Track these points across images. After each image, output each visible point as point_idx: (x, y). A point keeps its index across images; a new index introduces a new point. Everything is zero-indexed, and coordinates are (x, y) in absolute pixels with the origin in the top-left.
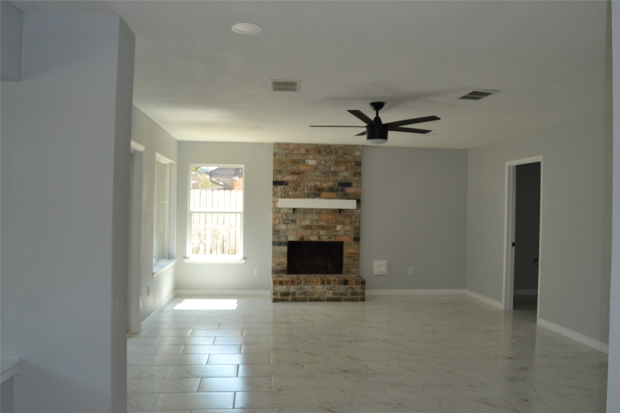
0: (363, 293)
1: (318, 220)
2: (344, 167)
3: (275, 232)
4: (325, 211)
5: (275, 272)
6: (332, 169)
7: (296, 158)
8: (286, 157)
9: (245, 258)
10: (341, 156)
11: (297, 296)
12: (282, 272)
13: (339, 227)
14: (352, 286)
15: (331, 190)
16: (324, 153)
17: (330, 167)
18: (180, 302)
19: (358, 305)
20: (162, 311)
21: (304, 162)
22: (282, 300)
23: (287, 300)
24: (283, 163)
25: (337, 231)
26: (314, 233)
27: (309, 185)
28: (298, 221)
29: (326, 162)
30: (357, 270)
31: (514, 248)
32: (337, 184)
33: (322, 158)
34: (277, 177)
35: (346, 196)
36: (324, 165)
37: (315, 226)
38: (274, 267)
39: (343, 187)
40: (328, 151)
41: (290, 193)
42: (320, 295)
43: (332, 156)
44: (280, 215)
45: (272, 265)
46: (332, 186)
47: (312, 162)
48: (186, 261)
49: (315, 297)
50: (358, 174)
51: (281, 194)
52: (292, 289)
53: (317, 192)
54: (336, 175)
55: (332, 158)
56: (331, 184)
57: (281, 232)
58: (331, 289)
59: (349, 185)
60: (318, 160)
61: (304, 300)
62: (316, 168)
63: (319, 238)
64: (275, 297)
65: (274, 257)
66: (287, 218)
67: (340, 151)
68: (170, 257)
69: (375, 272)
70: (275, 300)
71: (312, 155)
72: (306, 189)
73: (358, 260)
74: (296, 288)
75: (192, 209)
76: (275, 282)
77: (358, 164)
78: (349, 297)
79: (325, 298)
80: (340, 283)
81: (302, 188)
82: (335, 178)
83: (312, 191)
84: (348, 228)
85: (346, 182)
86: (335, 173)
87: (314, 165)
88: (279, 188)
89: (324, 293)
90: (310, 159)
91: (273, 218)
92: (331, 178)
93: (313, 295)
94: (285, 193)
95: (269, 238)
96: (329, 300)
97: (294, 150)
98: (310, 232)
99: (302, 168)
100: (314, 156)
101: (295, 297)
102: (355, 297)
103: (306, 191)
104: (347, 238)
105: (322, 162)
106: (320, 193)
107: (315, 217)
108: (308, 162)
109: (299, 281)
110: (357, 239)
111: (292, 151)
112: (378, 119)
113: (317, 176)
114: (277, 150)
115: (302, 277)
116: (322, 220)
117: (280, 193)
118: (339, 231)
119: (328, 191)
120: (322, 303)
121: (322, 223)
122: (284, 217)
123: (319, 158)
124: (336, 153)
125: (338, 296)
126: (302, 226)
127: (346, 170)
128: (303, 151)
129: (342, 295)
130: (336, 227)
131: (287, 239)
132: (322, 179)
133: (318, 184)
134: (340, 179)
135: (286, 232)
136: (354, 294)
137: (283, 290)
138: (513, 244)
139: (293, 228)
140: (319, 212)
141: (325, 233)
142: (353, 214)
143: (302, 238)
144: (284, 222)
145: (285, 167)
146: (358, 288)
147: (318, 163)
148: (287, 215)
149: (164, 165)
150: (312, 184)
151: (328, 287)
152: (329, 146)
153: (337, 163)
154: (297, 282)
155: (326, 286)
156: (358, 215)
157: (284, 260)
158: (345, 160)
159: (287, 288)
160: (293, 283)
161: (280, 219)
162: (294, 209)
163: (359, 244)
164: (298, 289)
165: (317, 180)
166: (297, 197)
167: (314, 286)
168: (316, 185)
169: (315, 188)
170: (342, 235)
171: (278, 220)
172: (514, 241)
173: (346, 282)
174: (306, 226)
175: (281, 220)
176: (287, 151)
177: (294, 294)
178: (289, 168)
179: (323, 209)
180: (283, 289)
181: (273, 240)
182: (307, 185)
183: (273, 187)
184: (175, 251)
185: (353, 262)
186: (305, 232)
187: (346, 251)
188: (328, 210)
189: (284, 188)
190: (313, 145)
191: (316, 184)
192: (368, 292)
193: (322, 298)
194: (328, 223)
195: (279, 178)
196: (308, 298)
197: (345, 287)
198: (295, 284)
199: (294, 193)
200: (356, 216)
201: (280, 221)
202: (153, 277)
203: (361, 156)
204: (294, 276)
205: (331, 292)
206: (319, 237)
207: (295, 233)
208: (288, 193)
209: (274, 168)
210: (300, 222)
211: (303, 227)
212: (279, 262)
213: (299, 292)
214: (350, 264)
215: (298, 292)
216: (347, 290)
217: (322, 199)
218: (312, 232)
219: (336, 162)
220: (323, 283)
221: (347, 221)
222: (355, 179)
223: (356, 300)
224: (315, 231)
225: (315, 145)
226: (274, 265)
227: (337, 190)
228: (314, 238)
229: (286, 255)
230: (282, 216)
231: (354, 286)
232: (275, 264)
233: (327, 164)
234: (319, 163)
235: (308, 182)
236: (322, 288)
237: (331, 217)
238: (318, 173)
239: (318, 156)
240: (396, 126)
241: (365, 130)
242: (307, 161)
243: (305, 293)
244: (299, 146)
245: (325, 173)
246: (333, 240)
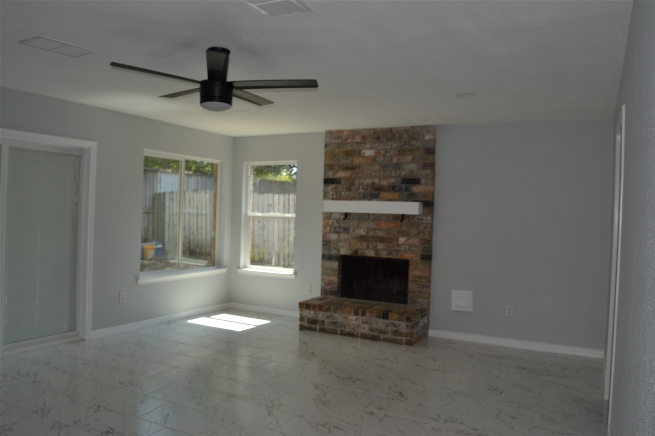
0: (409, 335)
1: (375, 229)
2: (410, 157)
3: (325, 243)
4: (384, 217)
5: (324, 292)
6: (395, 160)
7: (350, 148)
8: (339, 148)
9: (295, 273)
10: (405, 142)
11: (326, 326)
12: (332, 293)
13: (402, 240)
14: (394, 322)
15: (393, 188)
16: (384, 140)
17: (391, 157)
21: (360, 153)
22: (310, 329)
23: (315, 330)
24: (335, 156)
25: (399, 245)
26: (370, 247)
27: (365, 183)
28: (351, 230)
29: (387, 152)
30: (426, 301)
32: (400, 182)
33: (381, 146)
34: (328, 174)
35: (411, 197)
36: (384, 156)
37: (372, 237)
38: (323, 287)
39: (408, 185)
40: (389, 137)
41: (343, 193)
42: (353, 329)
43: (395, 142)
44: (331, 221)
45: (321, 284)
46: (393, 183)
47: (369, 153)
48: (239, 271)
49: (347, 330)
50: (432, 166)
51: (333, 195)
52: (321, 316)
53: (374, 192)
54: (399, 169)
55: (394, 145)
56: (392, 181)
57: (331, 242)
58: (367, 323)
59: (416, 181)
60: (376, 149)
61: (333, 332)
62: (373, 160)
63: (376, 254)
64: (302, 323)
65: (323, 274)
66: (338, 225)
67: (405, 136)
69: (454, 308)
71: (370, 143)
72: (361, 188)
73: (428, 287)
74: (325, 316)
76: (301, 305)
77: (431, 151)
78: (389, 336)
79: (359, 333)
80: (379, 316)
81: (357, 187)
82: (398, 172)
83: (368, 191)
84: (414, 241)
85: (412, 177)
86: (398, 166)
87: (371, 156)
88: (331, 187)
89: (358, 326)
90: (367, 149)
91: (323, 225)
92: (393, 172)
93: (345, 328)
94: (337, 194)
95: (319, 250)
96: (365, 337)
97: (348, 138)
98: (365, 244)
99: (357, 160)
100: (371, 145)
101: (323, 327)
102: (399, 338)
103: (361, 190)
104: (413, 255)
105: (382, 152)
106: (378, 194)
107: (372, 225)
108: (364, 153)
109: (328, 307)
110: (427, 257)
111: (346, 140)
113: (375, 171)
114: (329, 140)
116: (380, 229)
117: (331, 193)
118: (403, 244)
119: (389, 191)
120: (355, 339)
121: (381, 234)
122: (336, 224)
123: (378, 146)
124: (400, 138)
125: (376, 334)
126: (356, 236)
127: (413, 161)
128: (358, 139)
129: (381, 332)
130: (397, 239)
131: (338, 253)
132: (382, 175)
133: (376, 181)
134: (404, 173)
135: (337, 243)
136: (397, 333)
137: (311, 316)
139: (345, 239)
140: (377, 218)
141: (384, 247)
142: (420, 221)
143: (356, 252)
144: (335, 230)
145: (337, 161)
146: (402, 326)
147: (376, 153)
148: (339, 221)
150: (369, 181)
151: (363, 319)
152: (391, 130)
153: (401, 152)
154: (325, 307)
155: (361, 318)
156: (427, 224)
157: (335, 279)
158: (411, 147)
159: (315, 313)
161: (331, 227)
162: (346, 215)
163: (430, 264)
164: (328, 317)
165: (375, 177)
166: (351, 199)
167: (346, 315)
168: (374, 183)
169: (372, 187)
170: (405, 251)
171: (329, 228)
173: (385, 315)
174: (361, 236)
175: (332, 228)
176: (340, 141)
177: (323, 322)
178: (342, 162)
179: (382, 215)
180: (310, 314)
181: (323, 252)
182: (363, 183)
183: (324, 186)
185: (419, 289)
186: (359, 244)
187: (414, 272)
188: (387, 216)
189: (336, 188)
190: (370, 130)
191: (373, 182)
193: (356, 333)
194: (388, 233)
195: (331, 175)
196: (339, 330)
197: (385, 323)
198: (323, 311)
199: (347, 193)
200: (425, 225)
201: (330, 230)
202: (137, 283)
203: (434, 141)
205: (367, 326)
206: (377, 252)
207: (347, 245)
208: (340, 194)
209: (325, 163)
210: (354, 231)
211: (357, 237)
212: (329, 280)
213: (329, 320)
214: (415, 292)
215: (327, 321)
216: (387, 326)
217: (381, 201)
218: (368, 245)
219: (399, 151)
220: (356, 314)
221: (413, 232)
222: (424, 173)
223: (399, 343)
224: (372, 244)
225: (373, 131)
226: (323, 284)
227: (400, 189)
228: (370, 253)
229: (337, 272)
230: (333, 223)
231: (397, 323)
232: (325, 283)
233: (388, 154)
234: (378, 154)
235: (363, 179)
236: (356, 320)
237: (392, 225)
238: (376, 167)
239: (377, 145)
242: (363, 151)
243: (335, 323)
244: (353, 133)
245: (385, 166)
246: (394, 256)
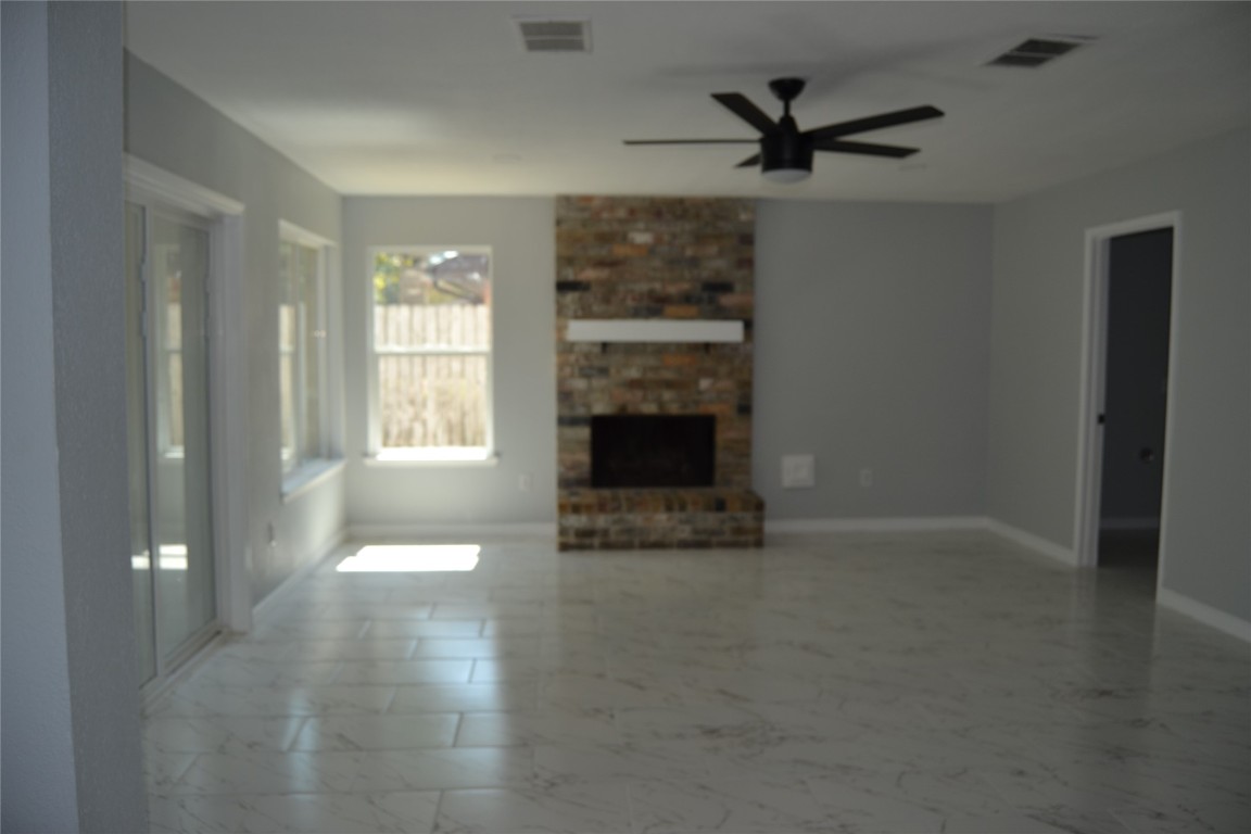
0: (759, 530)
1: (657, 368)
2: (716, 248)
3: (563, 397)
4: (673, 348)
5: (565, 483)
6: (689, 252)
7: (607, 229)
8: (584, 226)
9: (497, 454)
10: (707, 223)
11: (613, 537)
12: (580, 482)
13: (704, 383)
14: (734, 514)
15: (687, 299)
16: (670, 217)
17: (683, 248)
18: (353, 553)
19: (749, 557)
20: (311, 575)
21: (625, 238)
22: (581, 547)
23: (590, 547)
24: (577, 241)
25: (700, 393)
26: (649, 398)
27: (637, 290)
28: (613, 371)
29: (674, 237)
30: (746, 477)
31: (1101, 428)
32: (700, 287)
33: (664, 228)
34: (564, 273)
35: (720, 314)
36: (670, 244)
37: (651, 381)
38: (563, 473)
39: (713, 293)
40: (678, 213)
41: (595, 307)
42: (664, 535)
43: (689, 222)
44: (572, 358)
45: (558, 469)
46: (687, 290)
47: (642, 238)
48: (369, 462)
49: (652, 539)
50: (747, 263)
51: (575, 311)
52: (602, 521)
53: (654, 305)
54: (697, 266)
55: (687, 227)
56: (686, 286)
57: (576, 394)
58: (687, 522)
59: (726, 287)
60: (655, 233)
61: (626, 546)
62: (651, 251)
63: (661, 408)
64: (564, 540)
65: (560, 451)
66: (588, 363)
67: (706, 212)
68: (332, 455)
69: (787, 482)
70: (564, 547)
71: (644, 222)
72: (629, 298)
73: (748, 455)
74: (610, 521)
75: (379, 347)
76: (562, 508)
77: (747, 239)
78: (728, 537)
79: (675, 540)
80: (708, 508)
81: (621, 296)
82: (695, 272)
83: (644, 303)
84: (725, 384)
85: (719, 281)
86: (694, 262)
87: (647, 244)
88: (570, 298)
89: (672, 529)
90: (639, 231)
91: (558, 365)
92: (686, 272)
93: (648, 535)
94: (583, 309)
95: (550, 408)
96: (685, 545)
97: (603, 211)
98: (639, 394)
99: (620, 251)
100: (646, 224)
101: (607, 540)
102: (742, 538)
103: (630, 302)
104: (724, 407)
105: (666, 237)
106: (662, 308)
107: (652, 361)
108: (633, 238)
109: (615, 503)
110: (745, 409)
111: (598, 214)
112: (788, 120)
113: (654, 269)
114: (564, 212)
115: (622, 493)
116: (668, 368)
117: (572, 307)
118: (706, 391)
119: (679, 303)
120: (668, 552)
121: (668, 375)
122: (583, 362)
123: (659, 227)
124: (698, 216)
125: (703, 537)
126: (623, 381)
127: (721, 254)
128: (621, 213)
129: (713, 533)
130: (696, 383)
131: (590, 411)
132: (667, 276)
133: (657, 286)
134: (705, 275)
135: (587, 394)
136: (739, 531)
137: (581, 524)
138: (1101, 419)
139: (603, 387)
140: (661, 349)
141: (674, 397)
142: (735, 352)
143: (623, 408)
144: (583, 373)
145: (581, 251)
146: (748, 519)
147: (655, 239)
148: (589, 357)
149: (311, 253)
150: (643, 287)
151: (680, 517)
152: (680, 202)
153: (700, 239)
154: (611, 505)
155: (677, 515)
156: (746, 356)
157: (584, 457)
158: (717, 232)
159: (589, 519)
160: (602, 507)
161: (573, 367)
162: (605, 345)
163: (750, 420)
164: (615, 522)
165: (654, 279)
166: (610, 317)
167: (650, 514)
168: (653, 290)
169: (650, 297)
170: (711, 401)
171: (569, 370)
172: (1102, 410)
173: (720, 506)
174: (632, 381)
175: (576, 369)
176: (587, 215)
177: (605, 532)
178: (592, 252)
179: (669, 344)
180: (580, 522)
181: (558, 412)
182: (632, 290)
183: (557, 295)
184: (342, 439)
185: (736, 460)
186: (629, 395)
187: (724, 435)
188: (679, 345)
189: (580, 298)
190: (643, 199)
191: (651, 287)
192: (770, 527)
193: (668, 541)
194: (680, 373)
195: (570, 274)
196: (637, 541)
197: (718, 517)
198: (606, 512)
199: (603, 307)
200: (743, 357)
201: (573, 372)
202: (282, 503)
203: (752, 222)
204: (606, 493)
205: (688, 528)
206: (661, 404)
207: (607, 398)
208: (590, 308)
209: (557, 252)
210: (618, 372)
211: (625, 383)
212: (572, 461)
213: (617, 527)
214: (729, 465)
215: (614, 529)
216: (723, 522)
217: (667, 320)
218: (645, 395)
219: (696, 237)
220: (669, 508)
221: (723, 369)
222: (739, 274)
223: (743, 545)
224: (652, 393)
225: (649, 200)
226: (562, 469)
227: (699, 301)
228: (650, 408)
229: (588, 446)
230: (577, 360)
231: (739, 515)
232: (565, 466)
233: (677, 242)
234: (658, 240)
235: (633, 282)
236: (669, 519)
237: (687, 360)
238: (657, 263)
239: (657, 224)
240: (830, 138)
241: (755, 149)
242: (631, 235)
243: (629, 530)
244: (612, 202)
245: (673, 262)
246: (692, 410)
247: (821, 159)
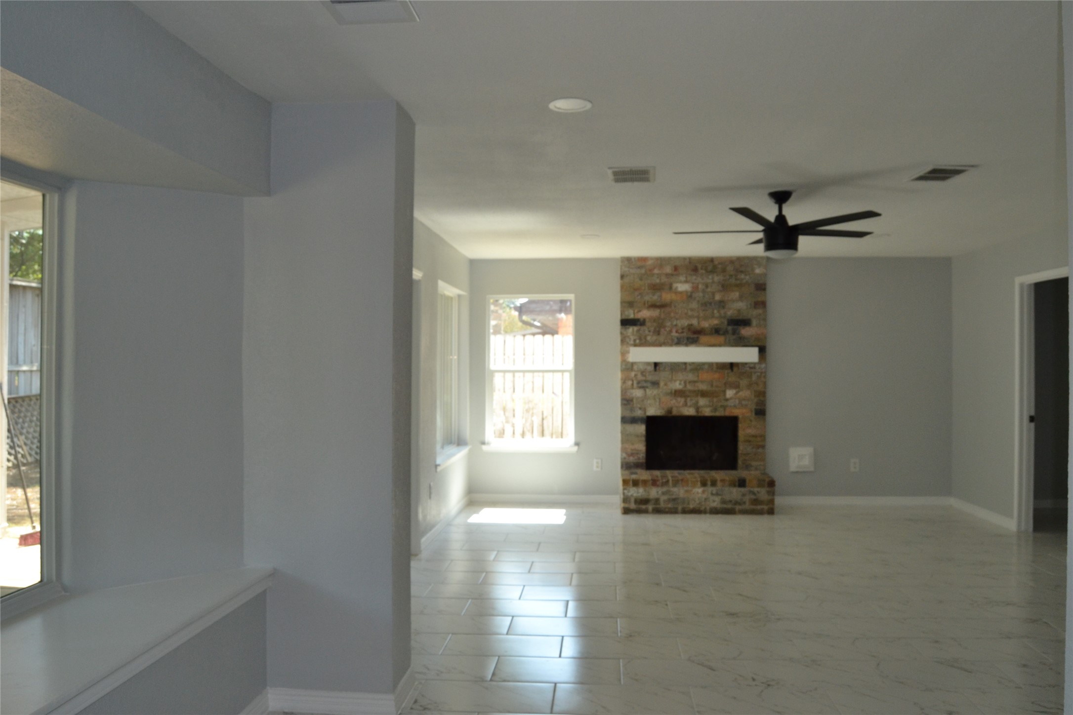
0: (772, 502)
1: (695, 382)
2: (737, 294)
3: (625, 402)
4: (706, 367)
5: (626, 466)
6: (718, 297)
7: (658, 281)
8: (641, 279)
9: (577, 444)
10: (731, 276)
11: (662, 505)
12: (637, 465)
13: (730, 393)
14: (752, 489)
15: (717, 331)
16: (704, 272)
17: (713, 294)
18: (477, 512)
19: (762, 522)
20: (449, 524)
21: (671, 288)
22: (638, 511)
23: (646, 512)
24: (636, 290)
25: (727, 400)
26: (689, 404)
27: (680, 325)
28: (662, 384)
29: (707, 286)
30: (762, 463)
31: (1033, 425)
32: (726, 323)
33: (699, 280)
34: (626, 313)
35: (742, 342)
36: (704, 291)
37: (690, 391)
38: (625, 458)
39: (736, 327)
40: (710, 268)
41: (649, 338)
42: (700, 503)
43: (717, 275)
44: (633, 374)
45: (622, 455)
46: (717, 325)
47: (683, 287)
48: (484, 448)
49: (691, 506)
50: (763, 304)
51: (635, 340)
52: (654, 492)
53: (692, 336)
54: (724, 307)
55: (716, 279)
56: (716, 322)
57: (635, 400)
58: (717, 494)
59: (746, 323)
60: (693, 283)
61: (673, 511)
62: (690, 296)
63: (697, 411)
64: (627, 506)
65: (623, 442)
66: (644, 378)
67: (730, 268)
68: (460, 442)
69: (793, 467)
70: (626, 511)
71: (684, 275)
72: (674, 331)
73: (763, 447)
74: (660, 492)
75: (492, 367)
76: (625, 482)
77: (761, 287)
78: (747, 506)
79: (708, 508)
80: (733, 484)
81: (668, 329)
82: (722, 312)
83: (685, 334)
84: (745, 393)
85: (741, 317)
86: (722, 304)
87: (686, 292)
88: (631, 330)
89: (706, 499)
90: (681, 282)
91: (622, 379)
92: (715, 311)
93: (689, 504)
94: (640, 339)
95: (617, 411)
96: (715, 511)
97: (654, 268)
98: (682, 400)
99: (667, 297)
100: (686, 277)
101: (658, 506)
102: (759, 507)
103: (674, 334)
104: (744, 411)
105: (700, 286)
106: (698, 338)
107: (691, 377)
108: (677, 288)
109: (664, 480)
110: (761, 412)
111: (650, 270)
112: (781, 218)
113: (692, 310)
114: (626, 269)
115: (669, 473)
116: (702, 382)
117: (632, 338)
118: (731, 398)
119: (711, 334)
120: (703, 516)
121: (703, 387)
122: (640, 377)
123: (696, 279)
124: (724, 270)
125: (729, 506)
126: (669, 391)
127: (741, 298)
128: (668, 269)
129: (736, 503)
130: (724, 392)
131: (645, 413)
132: (701, 315)
133: (695, 322)
134: (730, 313)
135: (643, 401)
136: (756, 502)
137: (639, 495)
138: (1032, 419)
139: (655, 395)
140: (697, 368)
141: (708, 403)
142: (753, 370)
143: (670, 411)
144: (640, 385)
145: (639, 297)
146: (763, 494)
147: (693, 287)
148: (644, 373)
149: (449, 299)
150: (685, 323)
151: (712, 491)
152: (712, 260)
153: (725, 287)
154: (661, 481)
155: (710, 489)
156: (762, 373)
157: (641, 447)
158: (738, 282)
159: (645, 491)
160: (654, 483)
161: (633, 381)
162: (656, 365)
163: (764, 420)
164: (663, 494)
165: (692, 317)
166: (660, 345)
167: (690, 488)
168: (692, 325)
169: (689, 330)
170: (735, 406)
171: (630, 383)
172: (1033, 413)
173: (742, 483)
174: (676, 391)
175: (635, 382)
176: (643, 271)
177: (657, 501)
178: (647, 298)
179: (704, 364)
180: (638, 493)
181: (622, 414)
182: (676, 325)
183: (621, 329)
184: (467, 433)
185: (754, 450)
186: (674, 401)
187: (744, 432)
188: (711, 365)
189: (638, 331)
190: (684, 259)
191: (690, 323)
192: (779, 501)
193: (703, 508)
194: (712, 386)
195: (631, 314)
196: (680, 508)
197: (740, 491)
198: (658, 486)
199: (655, 338)
200: (759, 374)
201: (633, 384)
202: (436, 471)
203: (765, 275)
204: (657, 473)
205: (717, 499)
206: (697, 409)
207: (658, 403)
208: (645, 339)
209: (621, 298)
210: (666, 384)
211: (671, 393)
212: (632, 450)
213: (665, 497)
214: (748, 454)
215: (663, 498)
216: (744, 495)
217: (702, 346)
218: (686, 402)
219: (723, 286)
220: (704, 484)
221: (744, 382)
222: (755, 312)
223: (760, 513)
224: (691, 400)
225: (688, 260)
226: (624, 455)
227: (725, 333)
228: (690, 411)
229: (644, 439)
230: (636, 375)
231: (756, 490)
232: (626, 453)
233: (709, 290)
234: (695, 288)
235: (677, 319)
236: (703, 492)
237: (716, 376)
238: (694, 305)
239: (694, 277)
240: (812, 228)
241: (761, 236)
242: (675, 285)
243: (674, 500)
244: (661, 262)
245: (705, 305)
246: (720, 413)
247: (803, 241)
